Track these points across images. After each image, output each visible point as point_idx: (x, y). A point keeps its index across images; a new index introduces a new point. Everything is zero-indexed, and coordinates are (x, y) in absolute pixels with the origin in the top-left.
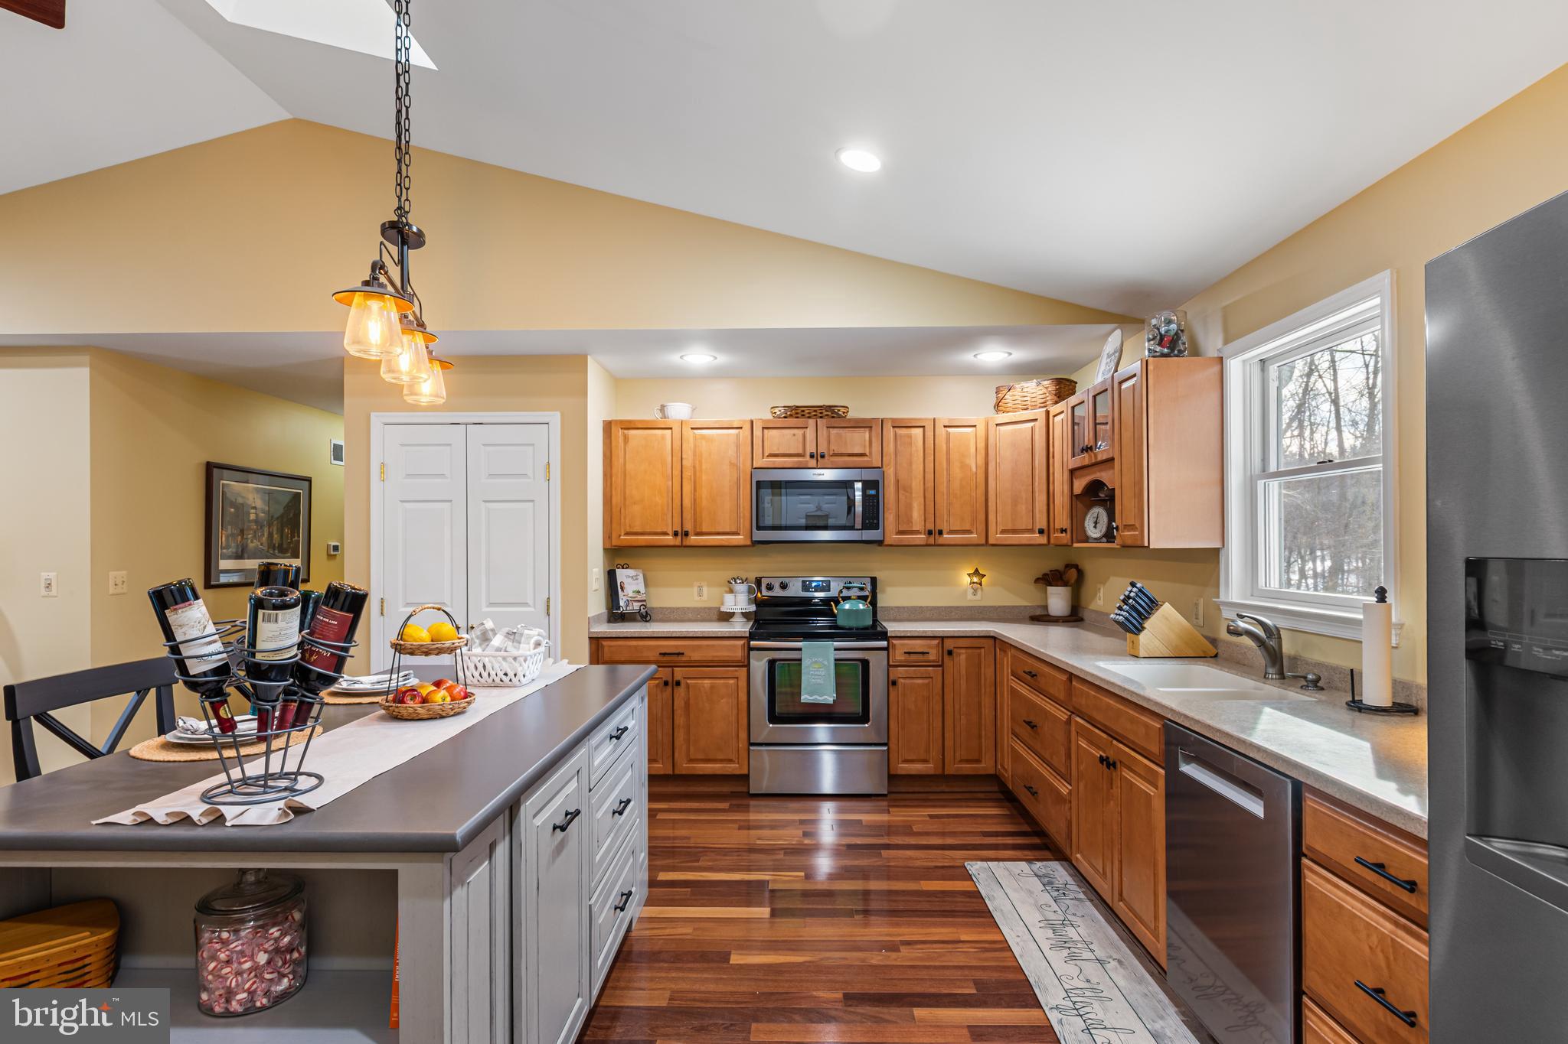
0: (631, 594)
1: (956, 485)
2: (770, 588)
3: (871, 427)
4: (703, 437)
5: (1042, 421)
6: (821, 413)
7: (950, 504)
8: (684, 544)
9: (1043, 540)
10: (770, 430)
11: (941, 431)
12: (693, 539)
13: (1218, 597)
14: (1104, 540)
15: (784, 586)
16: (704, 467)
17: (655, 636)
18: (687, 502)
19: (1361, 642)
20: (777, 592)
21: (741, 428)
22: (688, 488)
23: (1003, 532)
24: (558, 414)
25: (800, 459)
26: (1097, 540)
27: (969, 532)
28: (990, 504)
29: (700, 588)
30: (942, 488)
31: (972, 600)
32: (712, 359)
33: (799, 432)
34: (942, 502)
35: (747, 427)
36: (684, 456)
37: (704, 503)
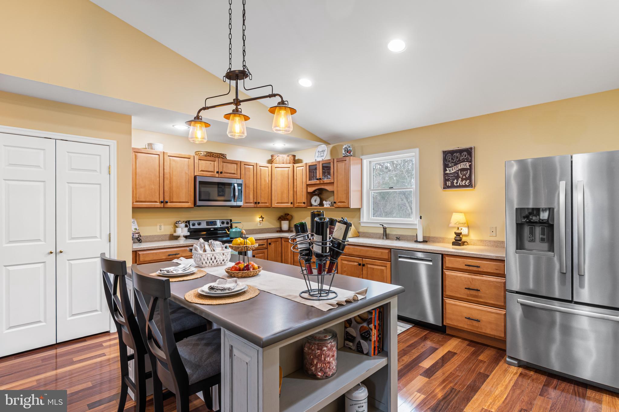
0: (134, 230)
1: (263, 186)
2: (194, 225)
3: (237, 164)
4: (174, 160)
5: (291, 169)
6: (219, 156)
7: (261, 193)
8: (165, 206)
9: (292, 206)
10: (201, 161)
11: (258, 167)
12: (169, 205)
13: (360, 221)
14: (318, 206)
15: (199, 224)
16: (174, 173)
17: (166, 247)
18: (166, 188)
19: (417, 229)
20: (197, 226)
21: (190, 158)
22: (167, 182)
23: (277, 203)
24: (115, 142)
25: (213, 173)
26: (316, 206)
27: (266, 203)
28: (273, 194)
29: (160, 226)
30: (259, 187)
31: (259, 226)
32: (187, 128)
33: (212, 163)
34: (259, 192)
35: (192, 158)
36: (165, 168)
37: (174, 189)
